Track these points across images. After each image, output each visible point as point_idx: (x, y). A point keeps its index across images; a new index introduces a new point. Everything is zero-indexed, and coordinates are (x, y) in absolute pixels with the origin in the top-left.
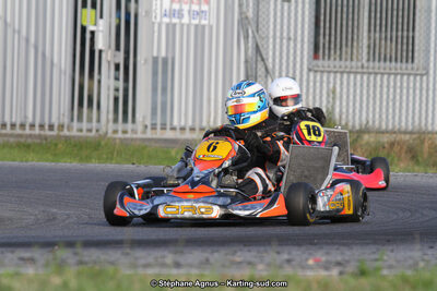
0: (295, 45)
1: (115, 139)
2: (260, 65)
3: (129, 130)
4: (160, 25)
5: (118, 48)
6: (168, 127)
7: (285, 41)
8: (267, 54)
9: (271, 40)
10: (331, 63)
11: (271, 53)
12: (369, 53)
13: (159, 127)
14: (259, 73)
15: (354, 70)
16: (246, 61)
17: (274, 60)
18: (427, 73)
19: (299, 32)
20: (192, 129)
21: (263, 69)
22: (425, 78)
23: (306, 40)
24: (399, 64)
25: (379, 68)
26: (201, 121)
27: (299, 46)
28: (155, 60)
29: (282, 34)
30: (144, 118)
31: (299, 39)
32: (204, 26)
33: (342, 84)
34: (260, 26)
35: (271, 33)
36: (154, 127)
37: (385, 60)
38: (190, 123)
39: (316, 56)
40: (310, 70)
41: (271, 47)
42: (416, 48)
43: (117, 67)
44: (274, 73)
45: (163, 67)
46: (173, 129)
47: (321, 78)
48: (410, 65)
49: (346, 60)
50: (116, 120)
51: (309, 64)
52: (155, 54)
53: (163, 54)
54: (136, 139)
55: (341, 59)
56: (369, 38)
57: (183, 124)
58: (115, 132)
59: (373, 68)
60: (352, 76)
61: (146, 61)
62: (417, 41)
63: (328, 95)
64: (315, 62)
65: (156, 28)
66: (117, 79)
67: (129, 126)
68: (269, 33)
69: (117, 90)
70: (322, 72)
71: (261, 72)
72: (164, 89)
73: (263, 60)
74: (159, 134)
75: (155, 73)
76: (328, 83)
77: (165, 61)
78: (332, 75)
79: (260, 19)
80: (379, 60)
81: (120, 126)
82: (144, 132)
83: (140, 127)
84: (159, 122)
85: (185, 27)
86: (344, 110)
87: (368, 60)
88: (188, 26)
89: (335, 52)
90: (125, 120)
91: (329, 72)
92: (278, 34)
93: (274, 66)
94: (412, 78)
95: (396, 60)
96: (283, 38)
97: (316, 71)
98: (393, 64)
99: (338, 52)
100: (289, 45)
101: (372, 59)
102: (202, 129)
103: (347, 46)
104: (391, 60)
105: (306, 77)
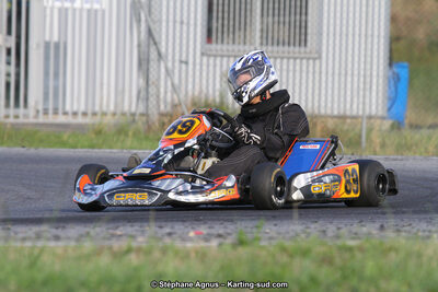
0: (188, 29)
1: (6, 124)
2: (153, 49)
3: (21, 116)
4: (52, 8)
5: (9, 33)
6: (60, 111)
7: (178, 25)
8: (160, 37)
9: (164, 24)
10: (225, 47)
11: (164, 37)
12: (262, 37)
13: (51, 111)
14: (152, 57)
16: (139, 46)
17: (167, 44)
18: (320, 57)
19: (192, 15)
20: (85, 114)
21: (156, 53)
22: (317, 62)
23: (199, 23)
24: (292, 47)
25: (272, 52)
26: (94, 105)
27: (192, 29)
28: (47, 45)
29: (174, 17)
30: (37, 103)
31: (192, 22)
32: (96, 11)
34: (153, 10)
35: (164, 17)
36: (46, 112)
38: (82, 108)
39: (209, 39)
40: (202, 54)
41: (164, 30)
42: (309, 31)
43: (9, 52)
44: (167, 57)
45: (56, 52)
46: (65, 113)
47: (215, 62)
48: (303, 49)
49: (239, 44)
50: (7, 105)
51: (202, 47)
52: (47, 39)
53: (56, 39)
54: (27, 124)
55: (234, 43)
56: (262, 23)
57: (75, 109)
58: (7, 117)
61: (38, 45)
62: (309, 24)
63: (221, 79)
64: (208, 46)
65: (48, 12)
66: (9, 63)
67: (21, 111)
68: (161, 17)
69: (8, 75)
70: (215, 56)
71: (154, 55)
72: (56, 75)
73: (155, 43)
74: (51, 119)
75: (47, 58)
76: (221, 66)
77: (57, 46)
78: (225, 59)
80: (273, 44)
81: (12, 111)
82: (36, 116)
83: (31, 112)
84: (51, 107)
85: (77, 13)
87: (262, 44)
88: (81, 10)
89: (228, 36)
90: (17, 104)
91: (222, 56)
92: (171, 17)
93: (167, 50)
94: (304, 61)
95: (289, 44)
96: (175, 22)
97: (209, 56)
98: (286, 47)
99: (231, 36)
100: (181, 29)
101: (265, 42)
102: (94, 114)
103: (240, 29)
104: (284, 44)
105: (198, 61)
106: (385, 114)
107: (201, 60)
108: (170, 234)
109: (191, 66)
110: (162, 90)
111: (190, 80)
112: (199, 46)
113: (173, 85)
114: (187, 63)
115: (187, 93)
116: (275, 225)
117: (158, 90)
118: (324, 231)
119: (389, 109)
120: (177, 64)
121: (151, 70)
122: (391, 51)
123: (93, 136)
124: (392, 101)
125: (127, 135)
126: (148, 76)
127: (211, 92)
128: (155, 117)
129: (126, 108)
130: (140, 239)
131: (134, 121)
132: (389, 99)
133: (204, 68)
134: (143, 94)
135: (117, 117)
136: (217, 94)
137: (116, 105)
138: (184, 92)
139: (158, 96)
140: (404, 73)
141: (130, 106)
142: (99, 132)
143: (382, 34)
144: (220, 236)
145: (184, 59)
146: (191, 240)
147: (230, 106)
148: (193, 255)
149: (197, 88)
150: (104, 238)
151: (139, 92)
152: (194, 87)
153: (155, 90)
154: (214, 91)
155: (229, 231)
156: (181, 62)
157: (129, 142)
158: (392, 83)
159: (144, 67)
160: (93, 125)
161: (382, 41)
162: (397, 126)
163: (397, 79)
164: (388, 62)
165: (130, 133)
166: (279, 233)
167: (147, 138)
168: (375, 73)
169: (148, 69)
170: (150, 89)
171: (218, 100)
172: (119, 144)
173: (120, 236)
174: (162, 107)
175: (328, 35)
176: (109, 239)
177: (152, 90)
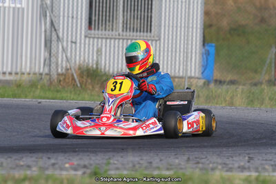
0: (77, 21)
2: (54, 33)
7: (70, 19)
8: (59, 26)
9: (61, 18)
10: (100, 32)
11: (61, 26)
12: (123, 26)
14: (53, 38)
15: (114, 37)
16: (45, 31)
18: (160, 40)
19: (79, 13)
20: (10, 74)
21: (56, 36)
22: (158, 42)
23: (84, 16)
24: (142, 33)
25: (130, 36)
26: (17, 68)
27: (79, 21)
29: (68, 14)
31: (79, 17)
32: (19, 9)
33: (106, 46)
34: (54, 9)
35: (62, 14)
37: (133, 31)
38: (9, 70)
39: (90, 28)
40: (86, 37)
41: (61, 22)
42: (153, 24)
44: (63, 39)
47: (93, 42)
48: (149, 33)
49: (109, 30)
51: (85, 33)
55: (105, 30)
56: (124, 17)
57: (5, 70)
59: (126, 36)
60: (112, 41)
62: (153, 19)
64: (89, 31)
68: (60, 13)
70: (94, 38)
71: (54, 37)
73: (55, 30)
76: (98, 45)
78: (100, 40)
79: (54, 5)
85: (7, 9)
86: (107, 62)
87: (123, 31)
88: (9, 7)
89: (102, 25)
91: (98, 38)
92: (66, 14)
95: (140, 31)
96: (68, 17)
97: (90, 38)
98: (138, 33)
99: (104, 26)
100: (72, 21)
101: (125, 30)
102: (17, 74)
103: (109, 21)
104: (137, 31)
105: (83, 41)
106: (200, 76)
107: (85, 41)
108: (53, 164)
109: (78, 45)
110: (60, 60)
111: (78, 53)
112: (83, 32)
113: (66, 56)
114: (75, 43)
115: (75, 61)
116: (122, 157)
117: (57, 60)
118: (151, 163)
119: (202, 73)
120: (69, 43)
121: (53, 47)
122: (204, 37)
123: (15, 88)
124: (205, 67)
125: (37, 88)
126: (50, 51)
127: (91, 61)
128: (55, 76)
129: (37, 70)
130: (34, 169)
131: (41, 78)
132: (203, 66)
133: (87, 46)
134: (47, 61)
135: (31, 75)
136: (95, 62)
137: (31, 68)
138: (73, 61)
139: (57, 64)
140: (212, 50)
141: (40, 69)
142: (19, 86)
143: (199, 26)
144: (85, 166)
145: (74, 40)
146: (66, 169)
147: (103, 70)
148: (65, 182)
149: (82, 58)
150: (11, 168)
151: (45, 60)
152: (80, 58)
153: (55, 60)
154: (93, 61)
155: (92, 162)
156: (72, 42)
157: (38, 92)
158: (205, 56)
159: (48, 45)
160: (16, 81)
161: (199, 30)
162: (207, 83)
163: (208, 53)
164: (202, 44)
165: (39, 87)
166: (123, 164)
167: (49, 90)
168: (194, 51)
169: (51, 46)
170: (52, 59)
171: (95, 66)
172: (32, 94)
173: (22, 166)
174: (60, 70)
175: (165, 26)
176: (14, 169)
177: (53, 59)
